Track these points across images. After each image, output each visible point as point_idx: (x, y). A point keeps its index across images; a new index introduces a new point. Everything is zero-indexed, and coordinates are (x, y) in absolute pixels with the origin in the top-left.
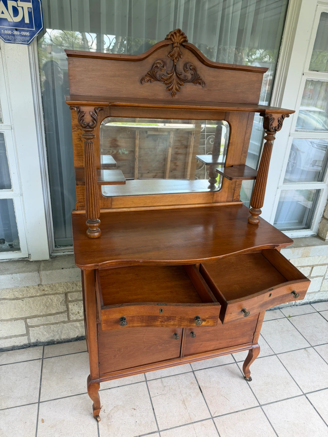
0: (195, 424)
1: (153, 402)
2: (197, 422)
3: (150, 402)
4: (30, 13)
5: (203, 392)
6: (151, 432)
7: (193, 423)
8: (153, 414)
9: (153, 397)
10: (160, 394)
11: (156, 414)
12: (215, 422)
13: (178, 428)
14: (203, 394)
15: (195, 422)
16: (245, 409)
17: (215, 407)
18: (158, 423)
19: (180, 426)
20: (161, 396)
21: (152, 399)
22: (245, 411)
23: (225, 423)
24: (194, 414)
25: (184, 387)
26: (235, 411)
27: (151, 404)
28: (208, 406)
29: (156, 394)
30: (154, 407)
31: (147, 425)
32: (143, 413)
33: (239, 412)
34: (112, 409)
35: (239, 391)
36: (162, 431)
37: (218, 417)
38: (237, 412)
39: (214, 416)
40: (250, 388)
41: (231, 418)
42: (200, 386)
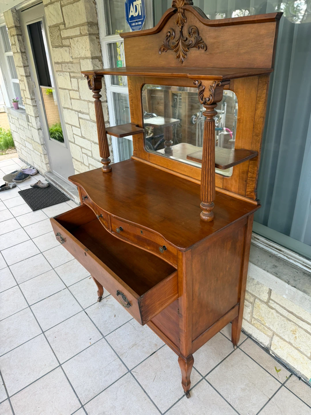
0: (119, 359)
1: (125, 324)
2: (121, 360)
3: (125, 323)
4: (141, 7)
5: (151, 356)
6: (102, 332)
7: (119, 357)
8: (116, 328)
9: (129, 323)
10: (135, 326)
11: (116, 331)
12: (126, 375)
13: (111, 349)
14: (149, 357)
15: (120, 359)
16: (152, 399)
17: (141, 371)
18: (110, 334)
19: (113, 350)
20: (133, 327)
21: (128, 323)
22: (149, 400)
23: (129, 383)
24: (128, 356)
25: (149, 340)
26: (145, 390)
27: (123, 324)
28: (139, 364)
29: (133, 324)
30: (122, 327)
31: (106, 328)
32: (114, 322)
33: (145, 394)
34: (110, 304)
35: (169, 389)
36: (105, 339)
37: (132, 376)
38: (145, 392)
39: (132, 372)
40: (179, 400)
41: (136, 387)
42: (156, 352)
